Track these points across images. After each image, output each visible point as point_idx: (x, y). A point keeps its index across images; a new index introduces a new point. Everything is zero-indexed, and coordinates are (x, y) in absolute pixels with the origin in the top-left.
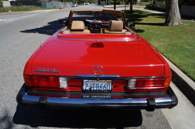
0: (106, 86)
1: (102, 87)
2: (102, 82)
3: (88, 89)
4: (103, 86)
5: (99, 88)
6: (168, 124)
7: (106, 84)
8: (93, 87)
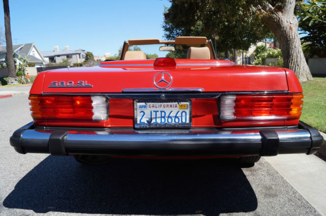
0: (179, 115)
1: (171, 117)
2: (171, 106)
3: (146, 122)
4: (173, 114)
5: (166, 119)
6: (310, 207)
7: (179, 112)
8: (154, 118)
